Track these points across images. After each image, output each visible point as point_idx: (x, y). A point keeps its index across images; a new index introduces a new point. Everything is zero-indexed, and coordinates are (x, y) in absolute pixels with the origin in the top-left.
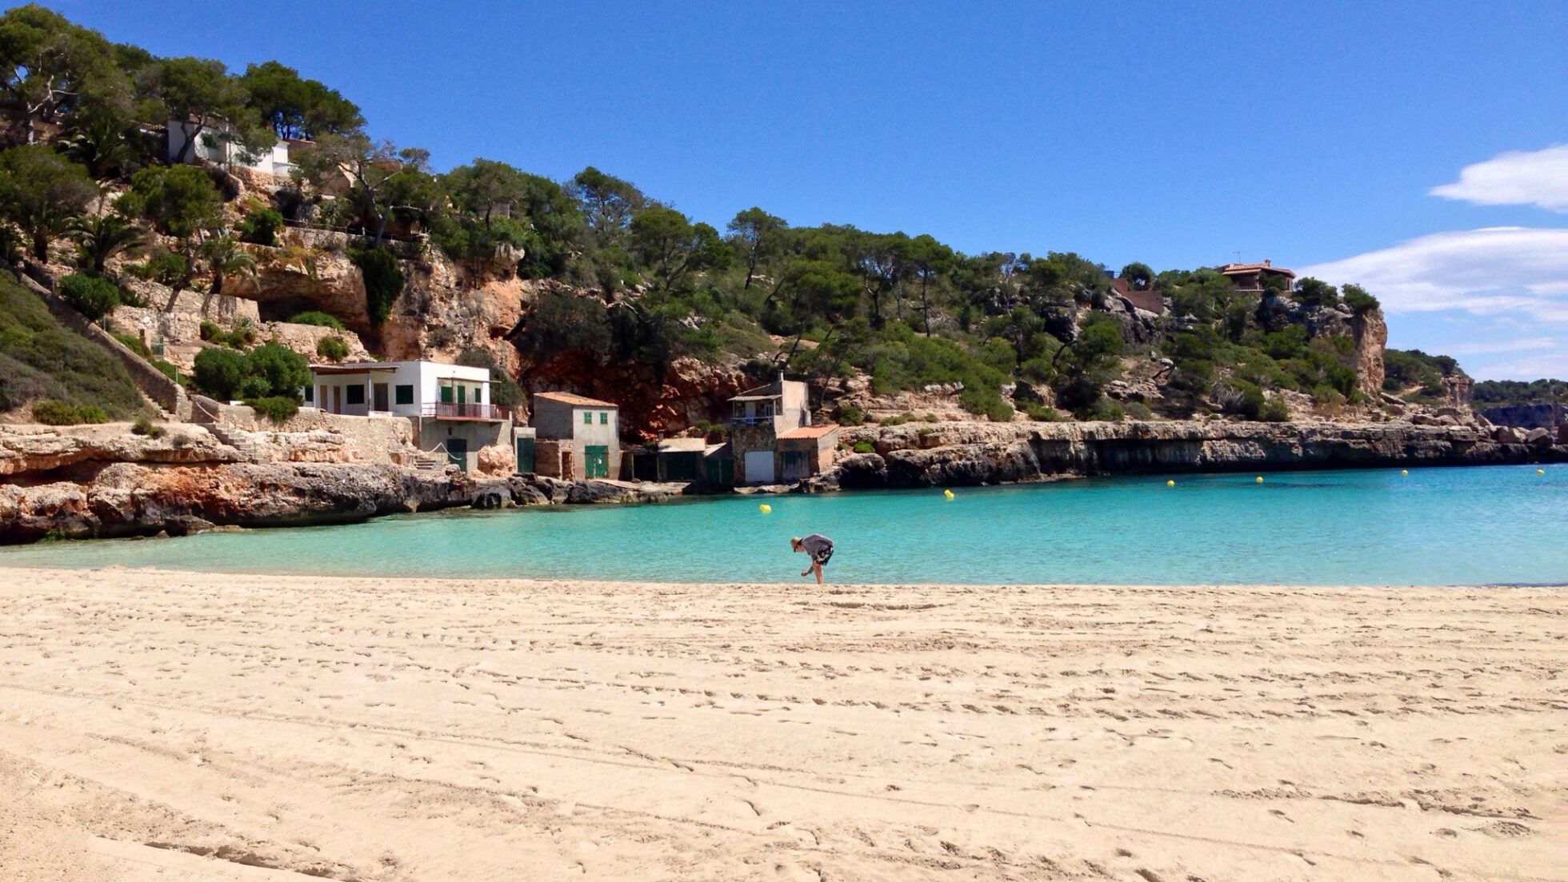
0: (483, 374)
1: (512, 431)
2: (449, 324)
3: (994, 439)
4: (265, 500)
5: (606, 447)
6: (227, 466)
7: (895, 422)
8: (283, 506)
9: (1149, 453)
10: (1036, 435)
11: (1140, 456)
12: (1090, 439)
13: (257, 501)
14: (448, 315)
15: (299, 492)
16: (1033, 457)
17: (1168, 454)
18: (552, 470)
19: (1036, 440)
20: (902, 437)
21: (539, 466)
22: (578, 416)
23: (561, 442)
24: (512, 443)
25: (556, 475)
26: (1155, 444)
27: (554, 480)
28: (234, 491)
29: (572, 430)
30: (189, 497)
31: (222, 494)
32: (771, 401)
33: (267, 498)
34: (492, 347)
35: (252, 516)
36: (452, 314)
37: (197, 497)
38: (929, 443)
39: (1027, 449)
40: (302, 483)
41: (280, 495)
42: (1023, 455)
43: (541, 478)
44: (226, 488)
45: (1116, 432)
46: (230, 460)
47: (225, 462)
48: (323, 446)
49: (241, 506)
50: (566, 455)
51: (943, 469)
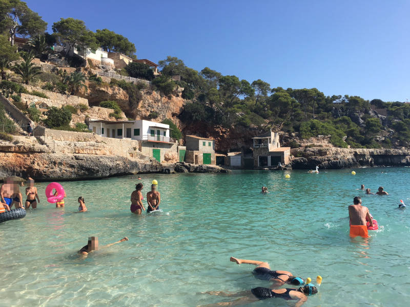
0: (167, 126)
1: (177, 147)
2: (157, 111)
3: (343, 154)
4: (55, 170)
5: (210, 154)
6: (39, 154)
7: (310, 147)
8: (63, 173)
9: (389, 159)
10: (356, 152)
11: (386, 161)
12: (372, 155)
13: (52, 170)
14: (157, 108)
15: (72, 166)
16: (355, 160)
17: (396, 160)
18: (191, 161)
19: (356, 154)
20: (313, 152)
21: (187, 160)
22: (201, 142)
23: (194, 151)
24: (178, 151)
25: (193, 163)
26: (392, 156)
27: (191, 165)
28: (41, 165)
29: (198, 148)
30: (21, 168)
31: (36, 166)
32: (267, 139)
33: (57, 169)
34: (172, 119)
35: (48, 177)
36: (159, 108)
37: (25, 168)
38: (323, 154)
39: (353, 157)
40: (75, 162)
41: (63, 167)
42: (352, 159)
43: (187, 164)
44: (38, 164)
45: (380, 152)
46: (41, 152)
47: (39, 152)
48: (92, 148)
49: (44, 172)
50: (196, 156)
51: (329, 163)
